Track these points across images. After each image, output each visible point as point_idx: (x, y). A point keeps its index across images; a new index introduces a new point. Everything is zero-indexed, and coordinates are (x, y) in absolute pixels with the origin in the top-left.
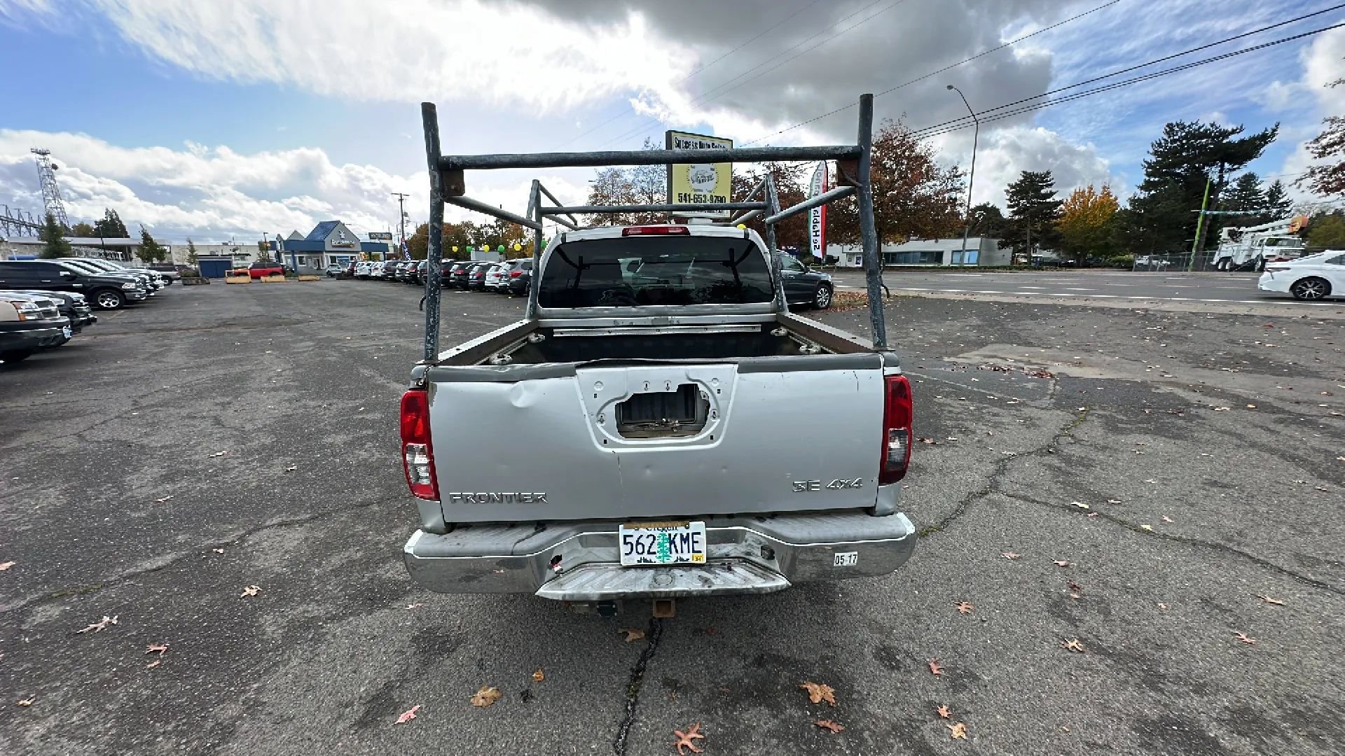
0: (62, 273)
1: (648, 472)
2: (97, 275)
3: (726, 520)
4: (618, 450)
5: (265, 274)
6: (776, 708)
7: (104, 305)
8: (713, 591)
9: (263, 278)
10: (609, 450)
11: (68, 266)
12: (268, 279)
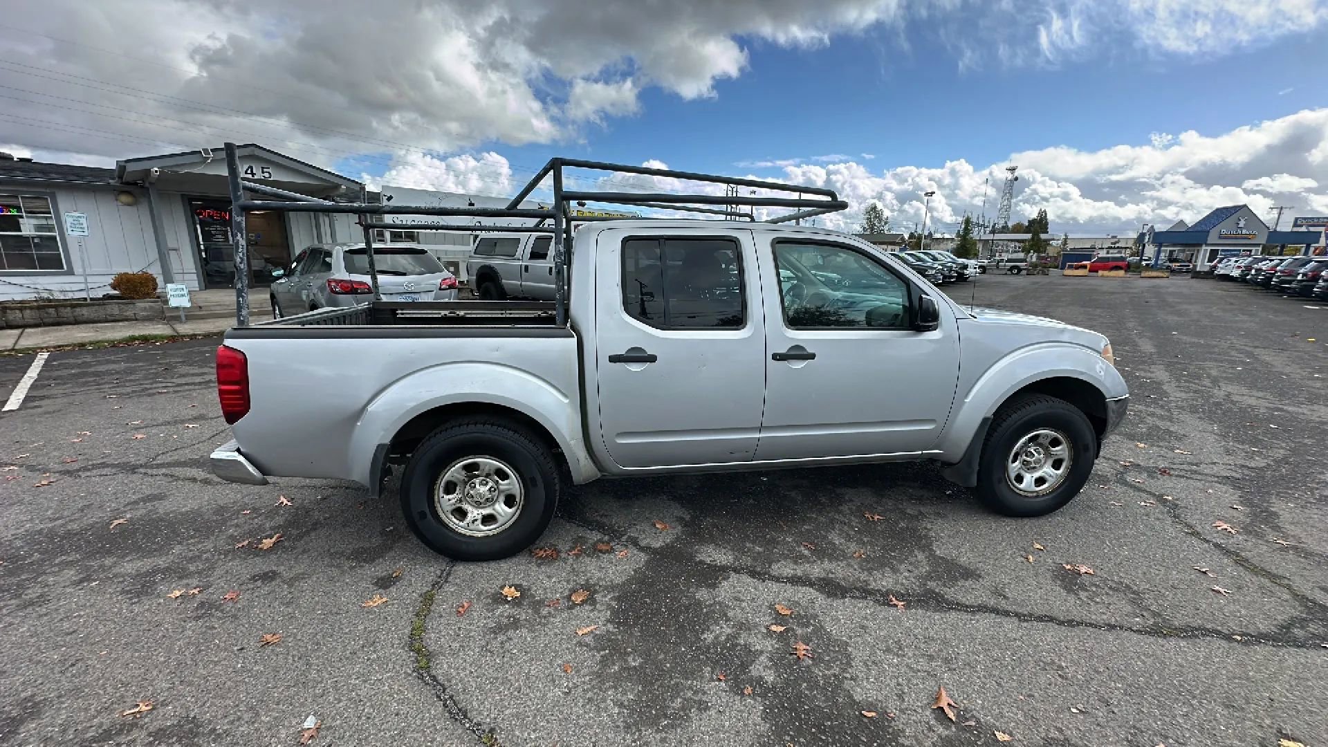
5: (1104, 268)
9: (1100, 273)
12: (1106, 273)
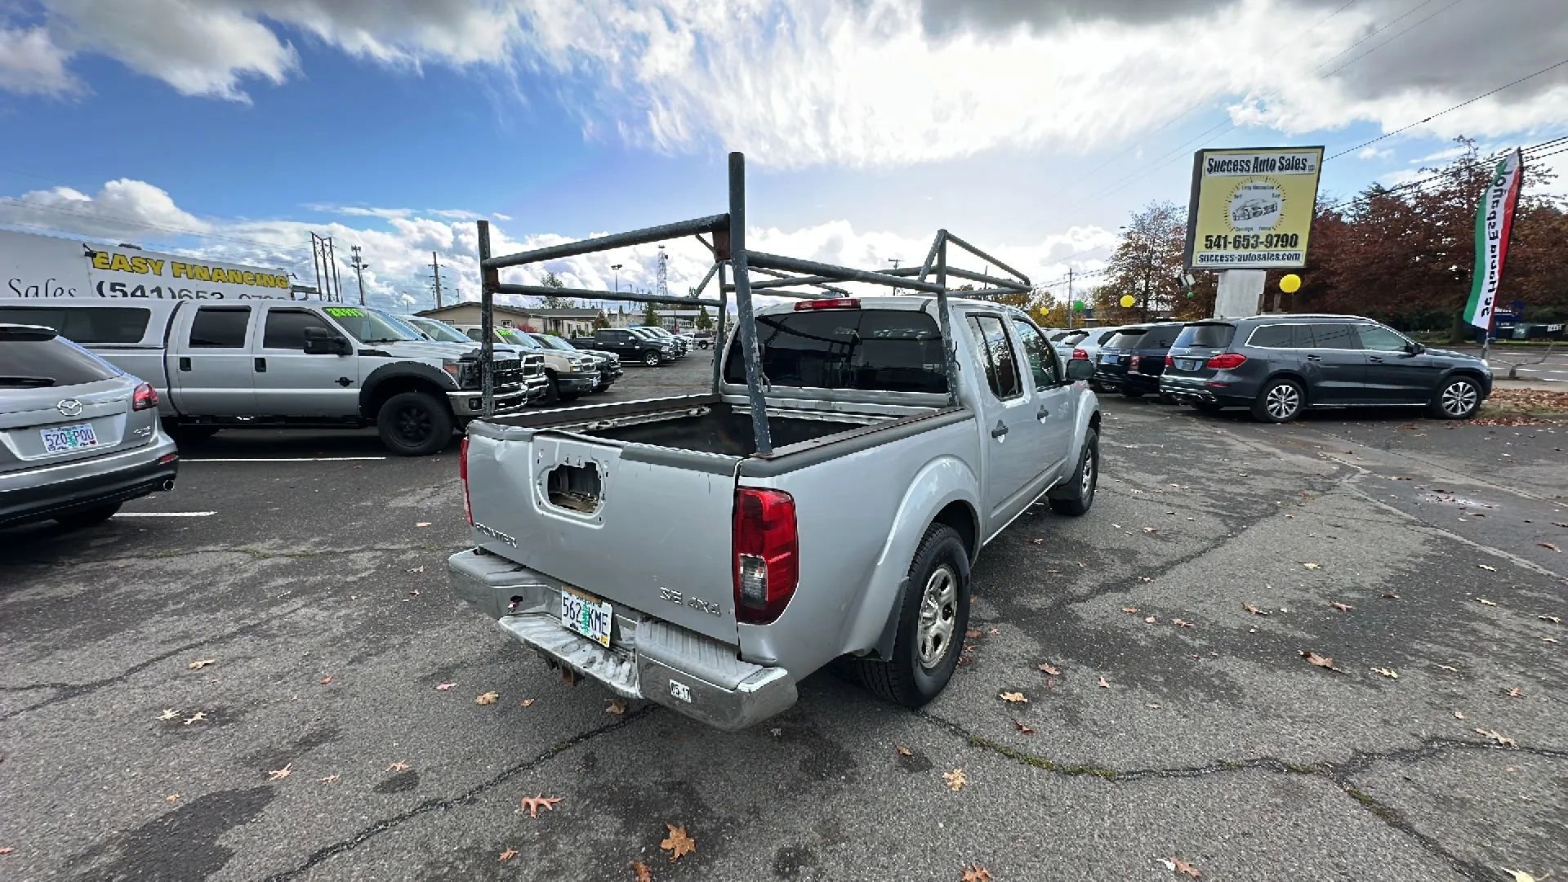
0: (630, 338)
1: (563, 540)
2: (651, 340)
3: (627, 610)
4: (545, 513)
6: (629, 827)
7: (649, 362)
8: (586, 673)
10: (541, 512)
11: (634, 332)
